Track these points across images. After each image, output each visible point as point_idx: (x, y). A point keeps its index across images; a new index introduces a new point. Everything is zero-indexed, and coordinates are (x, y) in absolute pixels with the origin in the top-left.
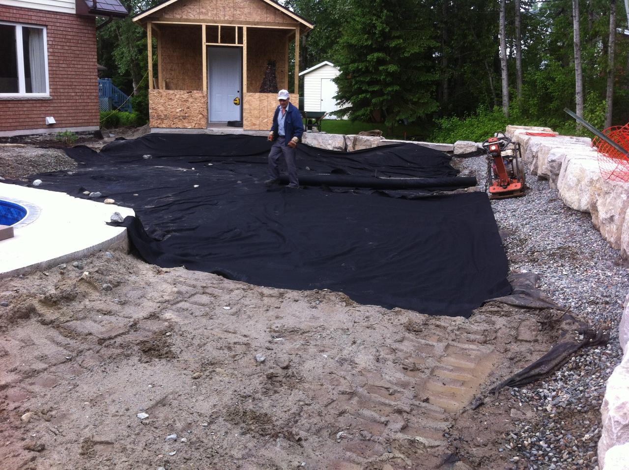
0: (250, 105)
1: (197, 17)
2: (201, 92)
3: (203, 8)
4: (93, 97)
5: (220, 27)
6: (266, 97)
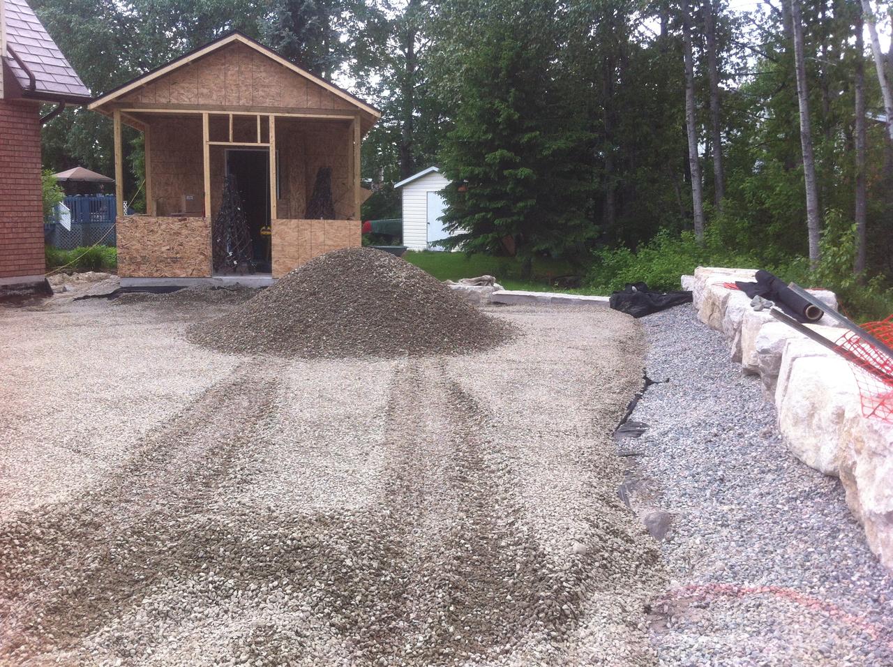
0: (283, 239)
1: (194, 101)
2: (201, 219)
3: (203, 87)
4: (33, 230)
5: (231, 117)
6: (307, 226)
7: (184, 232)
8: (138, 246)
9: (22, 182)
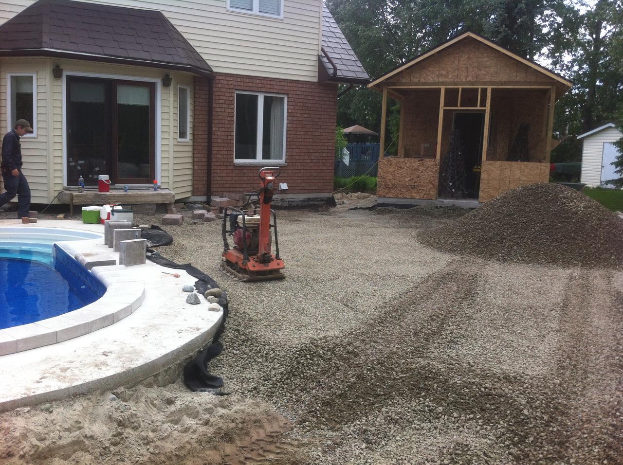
0: (489, 175)
1: (436, 80)
2: (433, 160)
3: (443, 70)
5: (460, 89)
6: (508, 166)
7: (421, 168)
8: (391, 177)
9: (324, 134)
